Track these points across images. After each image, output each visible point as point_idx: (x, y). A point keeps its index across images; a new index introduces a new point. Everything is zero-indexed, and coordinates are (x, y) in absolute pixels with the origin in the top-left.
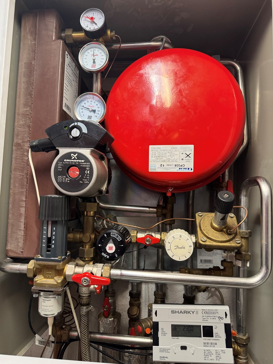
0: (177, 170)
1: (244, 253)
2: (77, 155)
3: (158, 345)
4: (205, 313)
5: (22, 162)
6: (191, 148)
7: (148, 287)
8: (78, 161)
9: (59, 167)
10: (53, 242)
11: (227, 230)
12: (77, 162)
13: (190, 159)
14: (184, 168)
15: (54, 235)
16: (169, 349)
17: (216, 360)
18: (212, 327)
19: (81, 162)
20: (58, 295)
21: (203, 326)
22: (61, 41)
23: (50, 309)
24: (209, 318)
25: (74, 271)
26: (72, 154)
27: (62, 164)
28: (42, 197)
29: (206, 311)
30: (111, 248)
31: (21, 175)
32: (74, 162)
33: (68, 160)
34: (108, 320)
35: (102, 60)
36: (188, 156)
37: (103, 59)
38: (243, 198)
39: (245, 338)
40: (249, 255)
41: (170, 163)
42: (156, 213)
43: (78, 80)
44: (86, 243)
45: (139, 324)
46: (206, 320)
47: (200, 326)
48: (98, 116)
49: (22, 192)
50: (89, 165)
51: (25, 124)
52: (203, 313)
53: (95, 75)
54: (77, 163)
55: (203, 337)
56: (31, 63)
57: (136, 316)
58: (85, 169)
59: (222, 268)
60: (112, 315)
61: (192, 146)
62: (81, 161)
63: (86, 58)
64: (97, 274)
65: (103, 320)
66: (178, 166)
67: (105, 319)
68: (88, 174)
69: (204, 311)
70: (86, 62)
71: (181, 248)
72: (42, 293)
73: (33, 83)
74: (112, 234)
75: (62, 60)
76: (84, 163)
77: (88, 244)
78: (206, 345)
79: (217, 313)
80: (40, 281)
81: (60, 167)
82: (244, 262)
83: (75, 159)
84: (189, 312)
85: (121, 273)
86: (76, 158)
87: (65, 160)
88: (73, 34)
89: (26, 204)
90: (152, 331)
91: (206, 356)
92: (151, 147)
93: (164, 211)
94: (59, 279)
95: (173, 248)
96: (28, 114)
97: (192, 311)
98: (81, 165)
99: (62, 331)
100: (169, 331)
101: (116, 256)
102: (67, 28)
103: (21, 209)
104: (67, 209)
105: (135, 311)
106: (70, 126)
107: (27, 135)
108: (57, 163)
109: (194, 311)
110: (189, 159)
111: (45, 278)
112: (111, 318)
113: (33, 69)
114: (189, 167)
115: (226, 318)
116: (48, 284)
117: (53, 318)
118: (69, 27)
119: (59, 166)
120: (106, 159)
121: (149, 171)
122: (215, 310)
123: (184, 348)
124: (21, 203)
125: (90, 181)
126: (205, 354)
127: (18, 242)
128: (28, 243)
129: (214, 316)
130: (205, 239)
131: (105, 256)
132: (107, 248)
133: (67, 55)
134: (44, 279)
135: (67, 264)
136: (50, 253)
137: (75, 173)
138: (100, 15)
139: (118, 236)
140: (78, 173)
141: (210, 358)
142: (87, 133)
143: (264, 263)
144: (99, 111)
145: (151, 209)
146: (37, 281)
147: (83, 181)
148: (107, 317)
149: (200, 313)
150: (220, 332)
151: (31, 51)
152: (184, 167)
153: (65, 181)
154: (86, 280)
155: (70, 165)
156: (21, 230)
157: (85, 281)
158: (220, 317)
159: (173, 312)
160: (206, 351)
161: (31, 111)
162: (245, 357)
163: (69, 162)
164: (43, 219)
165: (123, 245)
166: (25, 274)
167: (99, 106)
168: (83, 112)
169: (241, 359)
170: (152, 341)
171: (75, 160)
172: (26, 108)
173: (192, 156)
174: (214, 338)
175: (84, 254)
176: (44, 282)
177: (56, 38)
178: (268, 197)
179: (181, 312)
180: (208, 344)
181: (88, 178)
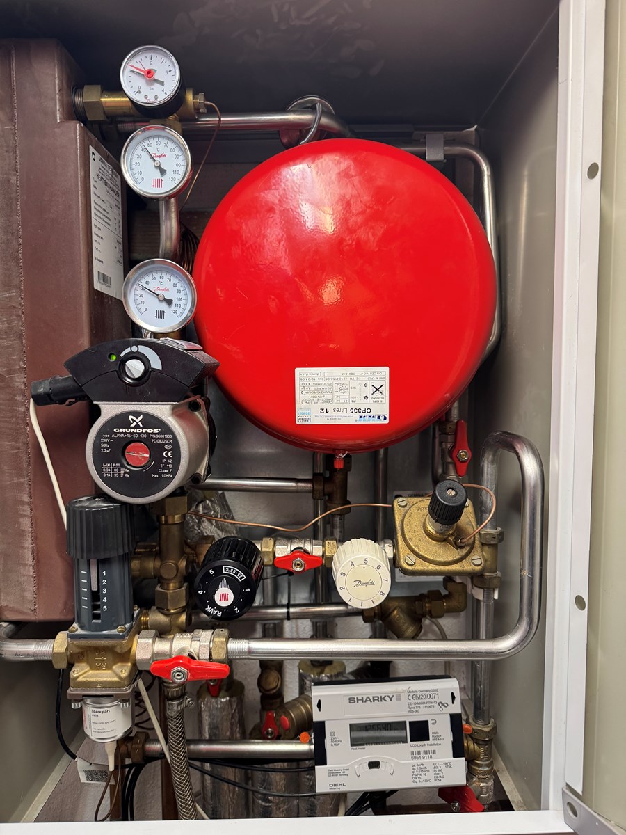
0: (356, 421)
1: (487, 574)
2: (141, 417)
3: (325, 764)
4: (413, 697)
5: (12, 417)
6: (383, 373)
7: (297, 626)
8: (144, 430)
9: (103, 445)
10: (105, 600)
11: (456, 538)
12: (144, 433)
13: (382, 396)
14: (370, 417)
15: (104, 586)
16: (347, 770)
17: (435, 780)
18: (427, 722)
19: (153, 433)
20: (124, 701)
21: (410, 722)
22: (78, 125)
23: (109, 727)
24: (421, 706)
25: (153, 651)
26: (131, 417)
27: (110, 438)
28: (71, 512)
29: (415, 693)
30: (224, 596)
31: (13, 447)
32: (136, 433)
33: (122, 430)
34: (219, 702)
35: (177, 169)
36: (377, 390)
37: (178, 165)
38: (488, 467)
39: (487, 729)
40: (498, 577)
41: (340, 407)
42: (313, 491)
43: (120, 200)
44: (169, 580)
45: (284, 713)
46: (416, 711)
47: (405, 722)
48: (179, 310)
49: (20, 485)
50: (170, 439)
51: (11, 328)
52: (410, 697)
53: (162, 205)
54: (145, 436)
55: (411, 741)
56: (9, 181)
57: (275, 691)
58: (161, 447)
59: (444, 592)
60: (227, 691)
61: (385, 371)
62: (152, 431)
63: (138, 164)
64: (200, 655)
65: (207, 703)
66: (357, 411)
67: (213, 700)
68: (169, 458)
69: (412, 694)
70: (140, 173)
71: (366, 584)
72: (89, 701)
73: (18, 230)
74: (225, 568)
75: (83, 173)
76: (158, 436)
77: (174, 581)
78: (415, 755)
79: (436, 696)
80: (84, 678)
81: (106, 445)
82: (489, 590)
83: (137, 427)
84: (383, 699)
85: (249, 648)
86: (140, 423)
87: (115, 430)
88: (103, 99)
89: (31, 510)
90: (313, 736)
91: (415, 776)
92: (298, 371)
93: (328, 488)
94: (123, 670)
95: (350, 585)
96: (14, 307)
97: (389, 697)
98: (153, 440)
99: (129, 745)
100: (345, 736)
101: (237, 610)
102: (88, 84)
103: (21, 520)
104: (127, 528)
105: (272, 682)
106: (122, 355)
107: (17, 355)
108: (98, 436)
109: (393, 696)
110: (379, 396)
111: (92, 668)
112: (223, 698)
113: (14, 195)
114: (379, 414)
115: (453, 703)
116: (100, 682)
117: (115, 742)
118: (92, 82)
119: (103, 443)
120: (203, 408)
121: (297, 423)
122: (433, 690)
123: (374, 765)
124: (21, 507)
125: (174, 473)
126: (413, 772)
127: (24, 590)
128: (44, 592)
129: (431, 703)
130: (413, 558)
131: (214, 612)
132: (217, 597)
133: (93, 154)
134: (91, 672)
135: (137, 636)
136: (99, 621)
137: (139, 456)
138: (168, 63)
139: (238, 572)
140: (148, 456)
141: (423, 778)
142: (161, 369)
143: (525, 612)
144: (180, 299)
145: (300, 484)
146: (77, 677)
147: (159, 474)
148: (216, 696)
149: (404, 697)
150: (442, 731)
151: (5, 149)
152: (370, 414)
153: (119, 474)
154: (180, 674)
155: (129, 440)
156: (26, 565)
157: (178, 675)
158: (441, 703)
159: (352, 700)
160: (416, 767)
161: (22, 298)
162: (487, 762)
163: (126, 433)
164: (79, 555)
165: (249, 590)
166: (50, 662)
167: (180, 287)
168: (143, 302)
169: (479, 765)
170: (313, 747)
171: (138, 430)
172: (8, 291)
173: (386, 390)
174: (431, 741)
175: (167, 603)
176: (92, 679)
177: (63, 116)
178: (535, 487)
179: (368, 699)
180: (419, 753)
181: (170, 466)
